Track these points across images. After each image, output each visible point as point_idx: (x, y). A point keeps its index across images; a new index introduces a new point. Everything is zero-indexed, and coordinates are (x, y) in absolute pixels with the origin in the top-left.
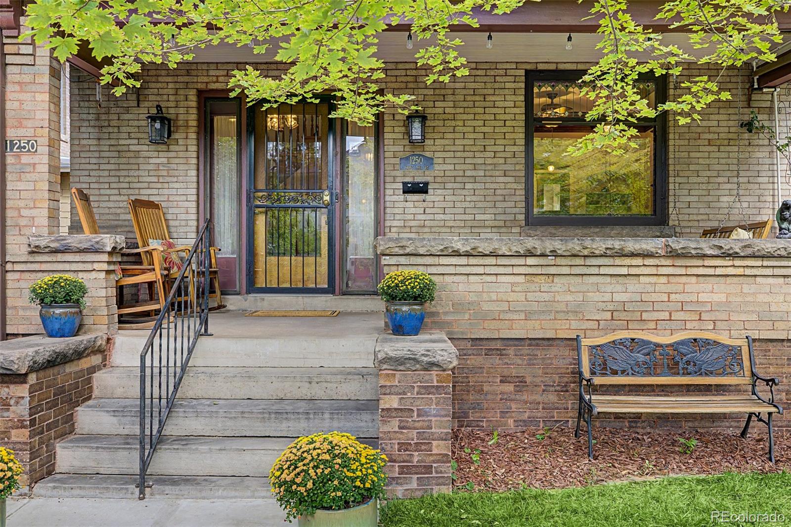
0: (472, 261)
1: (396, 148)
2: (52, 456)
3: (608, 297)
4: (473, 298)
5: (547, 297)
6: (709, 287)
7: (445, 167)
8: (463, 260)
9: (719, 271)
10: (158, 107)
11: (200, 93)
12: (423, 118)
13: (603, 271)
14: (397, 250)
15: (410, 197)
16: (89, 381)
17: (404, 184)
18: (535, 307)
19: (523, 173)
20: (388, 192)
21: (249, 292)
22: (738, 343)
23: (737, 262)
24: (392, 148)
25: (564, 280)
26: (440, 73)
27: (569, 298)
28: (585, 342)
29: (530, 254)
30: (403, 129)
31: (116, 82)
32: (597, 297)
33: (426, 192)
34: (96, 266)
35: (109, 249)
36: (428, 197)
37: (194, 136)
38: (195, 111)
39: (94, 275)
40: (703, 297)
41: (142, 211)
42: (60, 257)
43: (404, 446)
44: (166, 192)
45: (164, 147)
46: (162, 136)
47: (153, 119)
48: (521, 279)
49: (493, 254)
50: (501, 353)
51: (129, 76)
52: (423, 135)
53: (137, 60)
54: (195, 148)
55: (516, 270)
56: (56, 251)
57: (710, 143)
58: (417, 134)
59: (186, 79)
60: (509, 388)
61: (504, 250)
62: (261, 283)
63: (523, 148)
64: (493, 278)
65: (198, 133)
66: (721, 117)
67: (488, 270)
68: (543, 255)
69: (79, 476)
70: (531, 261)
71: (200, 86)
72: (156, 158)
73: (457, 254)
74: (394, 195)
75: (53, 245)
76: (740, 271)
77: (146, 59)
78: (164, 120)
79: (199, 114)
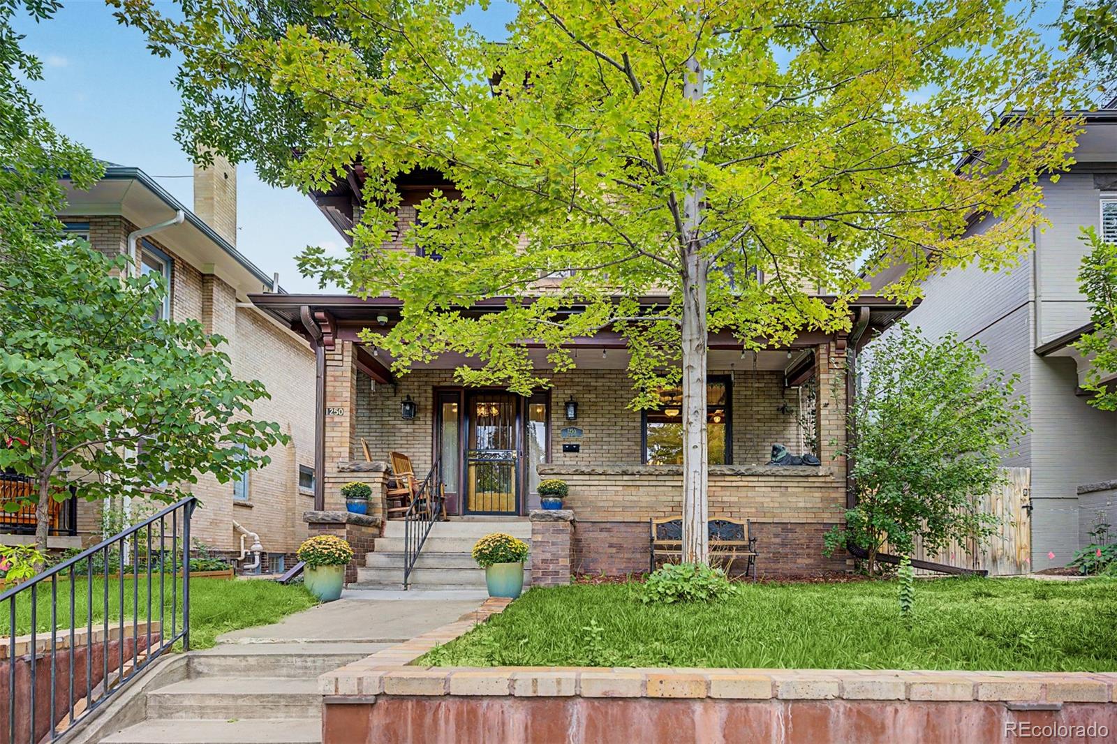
0: (593, 477)
1: (560, 423)
2: (355, 573)
3: (670, 499)
4: (593, 499)
5: (635, 498)
6: (728, 493)
7: (590, 435)
8: (587, 477)
9: (734, 484)
10: (408, 397)
11: (435, 388)
12: (576, 405)
13: (667, 483)
14: (550, 472)
15: (567, 454)
16: (373, 541)
17: (564, 446)
18: (628, 504)
19: (639, 440)
20: (555, 451)
21: (464, 514)
22: (741, 523)
23: (744, 479)
24: (556, 424)
25: (644, 489)
26: (561, 367)
27: (648, 499)
28: (655, 521)
29: (625, 473)
30: (563, 412)
31: (399, 370)
32: (664, 498)
33: (578, 451)
34: (376, 480)
35: (384, 470)
36: (579, 455)
37: (429, 415)
38: (431, 400)
39: (374, 485)
40: (725, 499)
41: (398, 460)
42: (355, 474)
43: (544, 561)
44: (413, 450)
45: (411, 422)
46: (410, 415)
47: (405, 404)
48: (621, 488)
49: (604, 474)
50: (608, 530)
51: (404, 367)
52: (575, 414)
53: (410, 359)
54: (430, 423)
55: (618, 483)
56: (354, 471)
57: (759, 420)
58: (571, 414)
59: (425, 379)
60: (614, 550)
61: (609, 472)
62: (472, 508)
63: (639, 424)
64: (604, 488)
65: (433, 413)
66: (766, 404)
67: (601, 483)
68: (633, 474)
69: (370, 584)
70: (625, 478)
71: (436, 384)
72: (407, 429)
73: (583, 473)
74: (558, 454)
75: (353, 468)
76: (746, 484)
77: (414, 358)
78: (411, 405)
79: (434, 402)
